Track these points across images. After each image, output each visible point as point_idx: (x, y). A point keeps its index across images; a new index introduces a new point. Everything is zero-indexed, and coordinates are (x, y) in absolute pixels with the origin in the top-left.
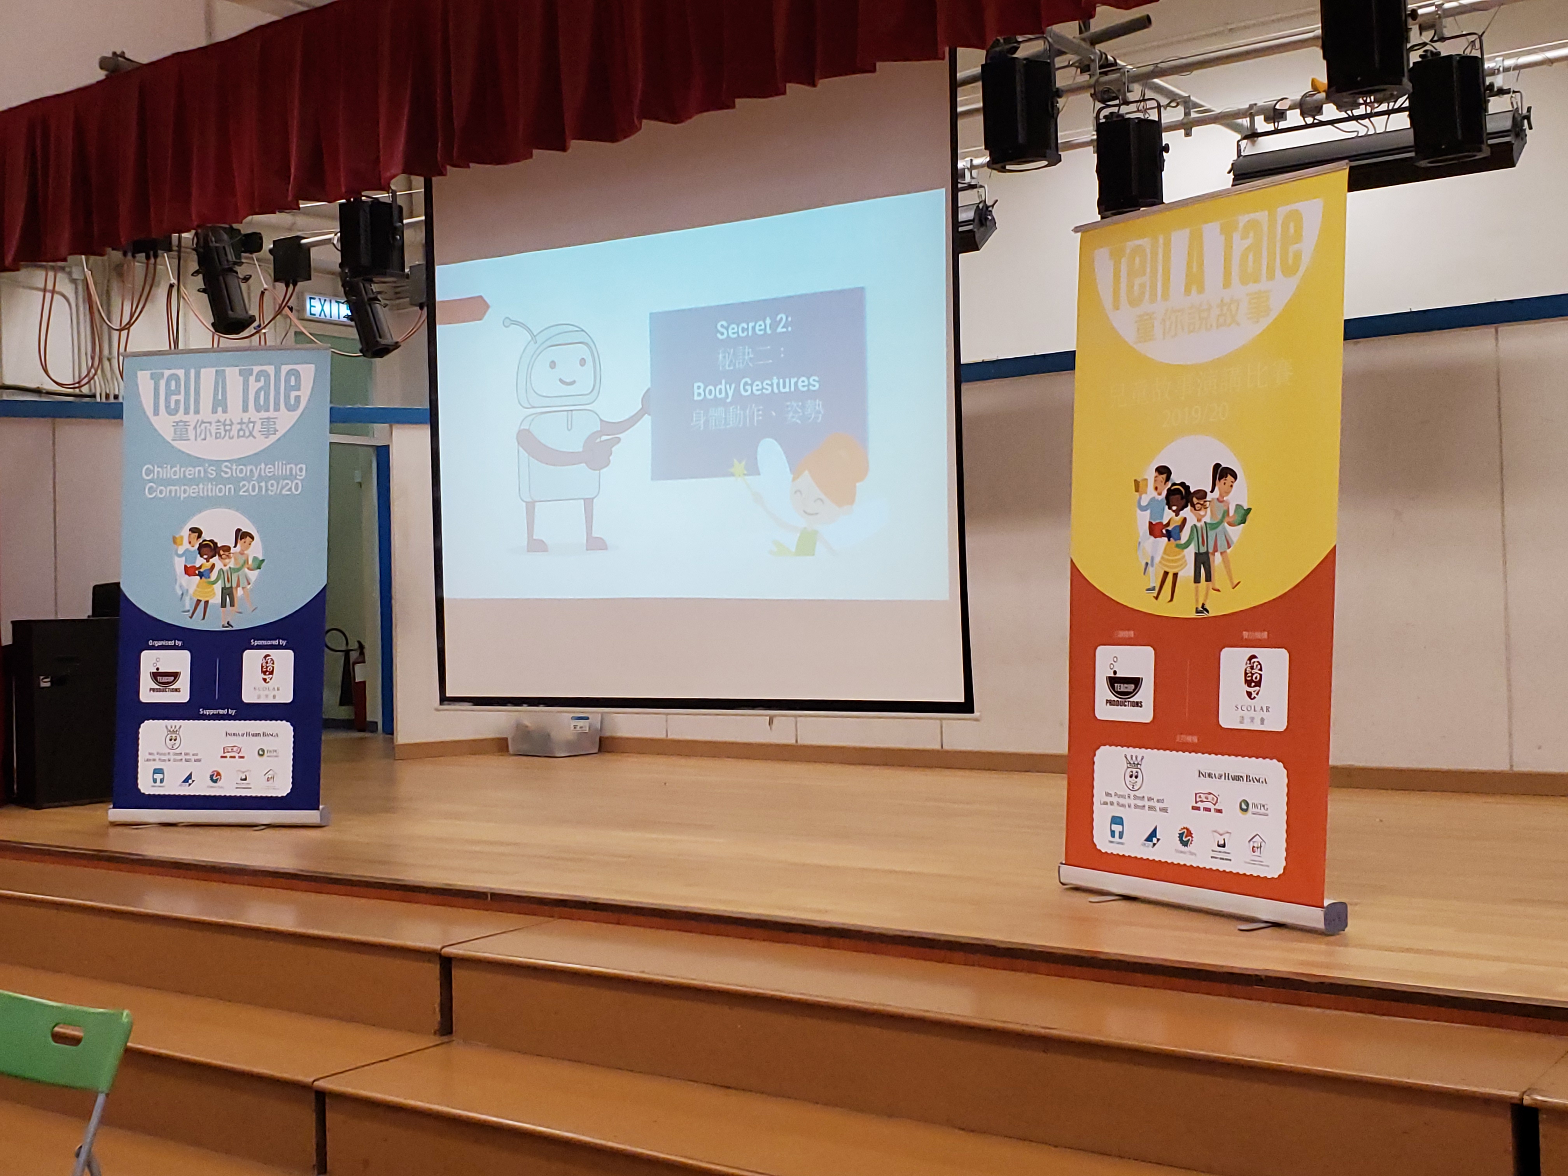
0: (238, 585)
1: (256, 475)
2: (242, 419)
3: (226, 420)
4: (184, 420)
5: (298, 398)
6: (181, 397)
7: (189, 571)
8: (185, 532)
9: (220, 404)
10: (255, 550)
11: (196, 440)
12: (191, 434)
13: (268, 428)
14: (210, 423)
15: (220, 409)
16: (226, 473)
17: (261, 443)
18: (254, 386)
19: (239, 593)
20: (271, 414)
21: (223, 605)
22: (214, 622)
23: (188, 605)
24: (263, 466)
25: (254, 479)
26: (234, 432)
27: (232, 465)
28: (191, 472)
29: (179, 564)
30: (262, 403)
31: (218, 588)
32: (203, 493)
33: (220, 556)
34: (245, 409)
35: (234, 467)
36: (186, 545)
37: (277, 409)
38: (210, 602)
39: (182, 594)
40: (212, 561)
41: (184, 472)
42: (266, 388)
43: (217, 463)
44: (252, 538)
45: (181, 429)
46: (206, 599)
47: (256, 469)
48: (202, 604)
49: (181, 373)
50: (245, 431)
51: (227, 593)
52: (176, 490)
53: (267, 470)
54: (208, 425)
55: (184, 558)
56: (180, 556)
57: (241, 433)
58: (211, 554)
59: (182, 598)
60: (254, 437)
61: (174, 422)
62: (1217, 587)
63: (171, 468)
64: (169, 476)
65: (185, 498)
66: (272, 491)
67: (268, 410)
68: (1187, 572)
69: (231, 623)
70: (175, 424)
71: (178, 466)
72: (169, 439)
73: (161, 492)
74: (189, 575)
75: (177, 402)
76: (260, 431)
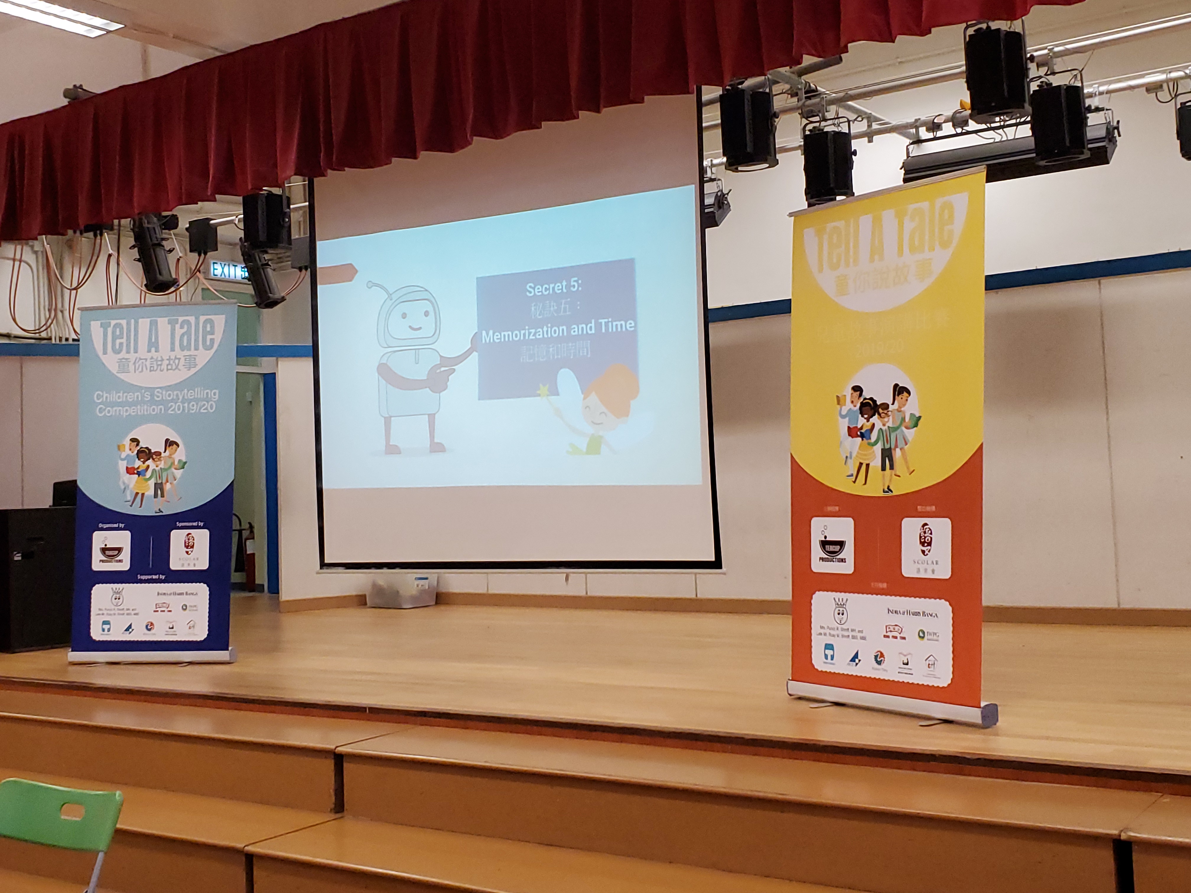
0: (167, 481)
1: (181, 398)
2: (170, 356)
3: (157, 358)
4: (126, 357)
5: (212, 340)
6: (124, 340)
7: (130, 471)
8: (127, 442)
9: (153, 344)
10: (180, 454)
11: (135, 372)
12: (131, 368)
13: (191, 362)
14: (146, 360)
15: (153, 349)
16: (158, 397)
17: (184, 374)
18: (179, 332)
19: (168, 487)
20: (193, 352)
21: (156, 496)
22: (149, 509)
23: (129, 497)
24: (186, 391)
25: (180, 401)
26: (164, 367)
27: (162, 391)
28: (131, 396)
29: (122, 466)
30: (185, 344)
31: (152, 483)
32: (141, 411)
33: (153, 459)
34: (173, 350)
35: (164, 392)
36: (128, 451)
37: (196, 349)
38: (146, 494)
39: (125, 488)
40: (147, 463)
41: (126, 397)
42: (188, 332)
43: (151, 390)
44: (178, 446)
45: (123, 366)
46: (143, 492)
47: (181, 394)
48: (140, 496)
49: (124, 322)
50: (173, 365)
51: (159, 487)
52: (120, 410)
53: (189, 395)
54: (144, 361)
55: (125, 462)
56: (122, 460)
57: (169, 367)
58: (146, 458)
59: (124, 492)
60: (180, 370)
61: (119, 359)
62: (898, 474)
63: (116, 393)
64: (114, 400)
65: (126, 416)
66: (193, 410)
67: (190, 350)
68: (876, 463)
69: (162, 510)
70: (119, 361)
71: (122, 392)
72: (115, 372)
73: (109, 412)
74: (130, 474)
75: (121, 344)
76: (184, 365)
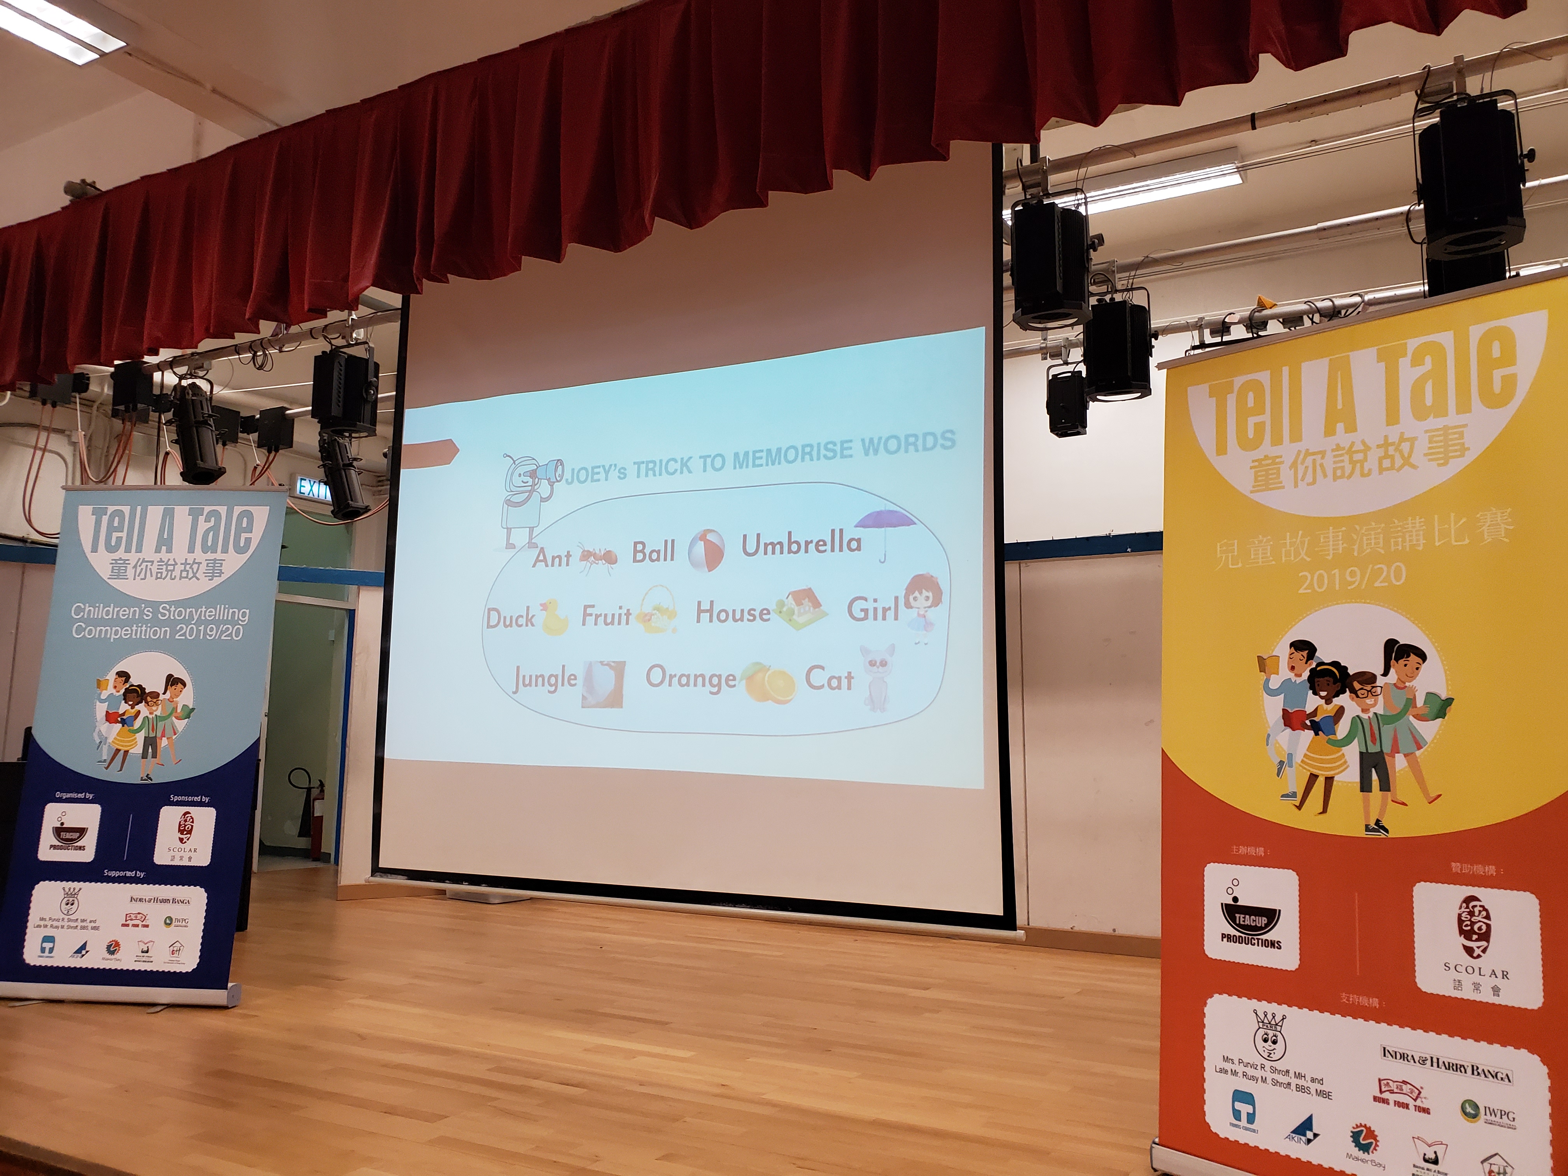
0: (164, 735)
1: (196, 618)
2: (186, 560)
3: (168, 560)
4: (124, 558)
5: (248, 540)
6: (124, 534)
7: (111, 717)
8: (112, 676)
9: (164, 543)
10: (186, 697)
11: (135, 579)
12: (130, 573)
13: (215, 568)
14: (152, 562)
15: (164, 548)
16: (164, 615)
17: (203, 585)
18: (203, 526)
19: (164, 743)
20: (219, 555)
21: (145, 756)
23: (106, 755)
24: (204, 609)
25: (193, 622)
26: (177, 574)
27: (171, 607)
28: (125, 613)
29: (101, 710)
30: (210, 544)
31: (141, 737)
33: (147, 703)
34: (191, 549)
35: (172, 609)
36: (110, 690)
37: (225, 551)
38: (131, 752)
39: (101, 742)
40: (137, 708)
41: (118, 611)
42: (215, 528)
43: (154, 604)
44: (185, 685)
45: (119, 568)
46: (126, 749)
47: (196, 612)
49: (126, 510)
50: (189, 572)
51: (151, 743)
52: (106, 631)
53: (207, 614)
54: (150, 564)
55: (106, 704)
56: (103, 700)
57: (184, 574)
58: (137, 700)
59: (99, 747)
60: (198, 579)
61: (113, 560)
62: (1401, 799)
63: (104, 607)
64: (99, 616)
65: (115, 640)
66: (211, 636)
67: (215, 552)
69: (151, 776)
70: (114, 562)
71: (112, 605)
72: (106, 578)
73: (90, 632)
74: (111, 723)
75: (119, 539)
76: (204, 573)
